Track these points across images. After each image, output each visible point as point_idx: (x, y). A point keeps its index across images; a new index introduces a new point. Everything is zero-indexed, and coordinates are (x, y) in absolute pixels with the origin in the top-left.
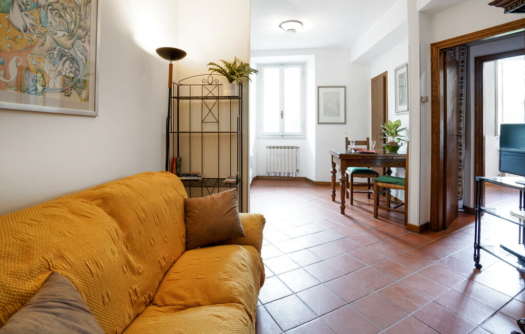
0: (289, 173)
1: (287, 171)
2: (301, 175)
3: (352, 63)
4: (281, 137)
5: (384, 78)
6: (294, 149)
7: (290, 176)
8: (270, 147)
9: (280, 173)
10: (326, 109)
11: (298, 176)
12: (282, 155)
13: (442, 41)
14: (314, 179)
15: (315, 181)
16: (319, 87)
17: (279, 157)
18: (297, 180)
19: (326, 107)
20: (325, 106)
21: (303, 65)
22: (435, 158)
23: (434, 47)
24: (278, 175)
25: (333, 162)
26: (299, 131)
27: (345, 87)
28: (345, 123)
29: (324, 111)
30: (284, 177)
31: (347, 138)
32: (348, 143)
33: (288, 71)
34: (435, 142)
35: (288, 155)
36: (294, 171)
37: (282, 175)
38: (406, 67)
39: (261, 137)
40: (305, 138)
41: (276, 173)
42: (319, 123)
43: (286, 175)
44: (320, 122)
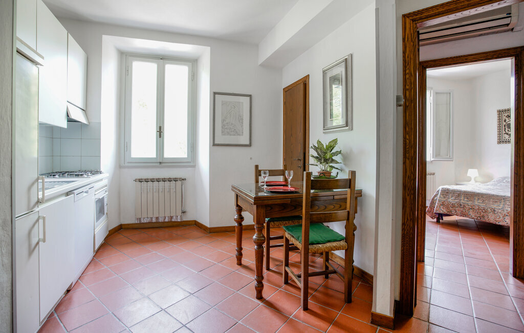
0: (172, 217)
1: (167, 215)
2: (189, 217)
3: (260, 65)
4: (158, 164)
5: (304, 84)
6: (179, 183)
7: (173, 220)
8: (140, 181)
9: (157, 218)
10: (224, 125)
11: (185, 219)
12: (161, 190)
13: (423, 10)
14: (207, 223)
15: (208, 226)
16: (215, 93)
17: (156, 195)
18: (183, 226)
19: (225, 123)
20: (223, 121)
21: (192, 62)
22: (408, 198)
23: (407, 19)
24: (154, 220)
25: (237, 205)
26: (186, 156)
27: (250, 96)
28: (250, 145)
29: (222, 127)
30: (164, 222)
31: (257, 167)
32: (258, 173)
33: (170, 68)
34: (408, 173)
35: (170, 191)
36: (179, 213)
37: (161, 220)
38: (344, 63)
39: (127, 164)
40: (194, 166)
41: (152, 218)
42: (214, 145)
43: (167, 220)
44: (216, 142)
